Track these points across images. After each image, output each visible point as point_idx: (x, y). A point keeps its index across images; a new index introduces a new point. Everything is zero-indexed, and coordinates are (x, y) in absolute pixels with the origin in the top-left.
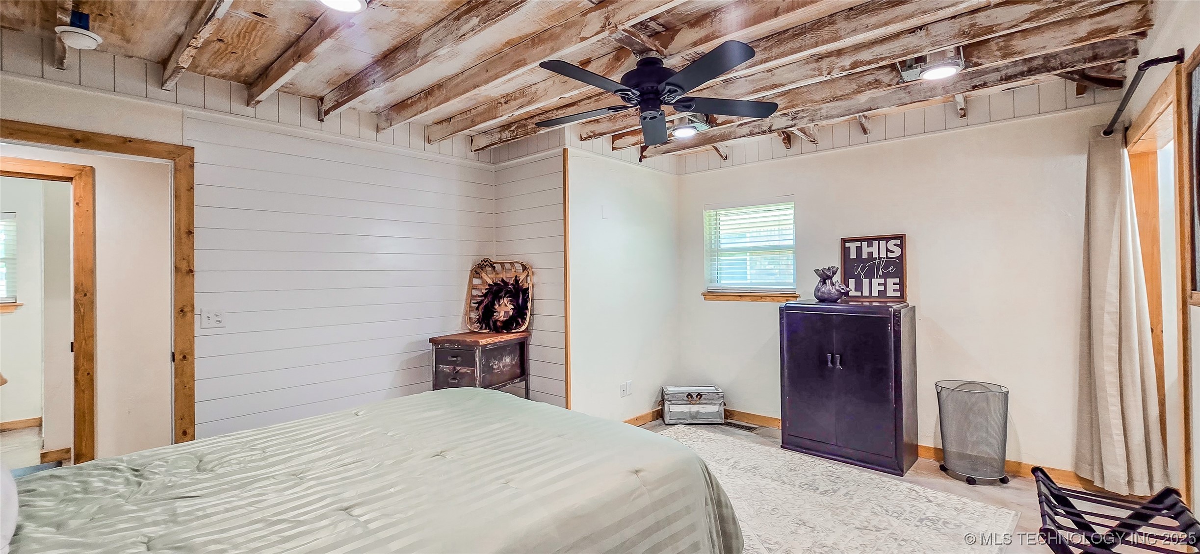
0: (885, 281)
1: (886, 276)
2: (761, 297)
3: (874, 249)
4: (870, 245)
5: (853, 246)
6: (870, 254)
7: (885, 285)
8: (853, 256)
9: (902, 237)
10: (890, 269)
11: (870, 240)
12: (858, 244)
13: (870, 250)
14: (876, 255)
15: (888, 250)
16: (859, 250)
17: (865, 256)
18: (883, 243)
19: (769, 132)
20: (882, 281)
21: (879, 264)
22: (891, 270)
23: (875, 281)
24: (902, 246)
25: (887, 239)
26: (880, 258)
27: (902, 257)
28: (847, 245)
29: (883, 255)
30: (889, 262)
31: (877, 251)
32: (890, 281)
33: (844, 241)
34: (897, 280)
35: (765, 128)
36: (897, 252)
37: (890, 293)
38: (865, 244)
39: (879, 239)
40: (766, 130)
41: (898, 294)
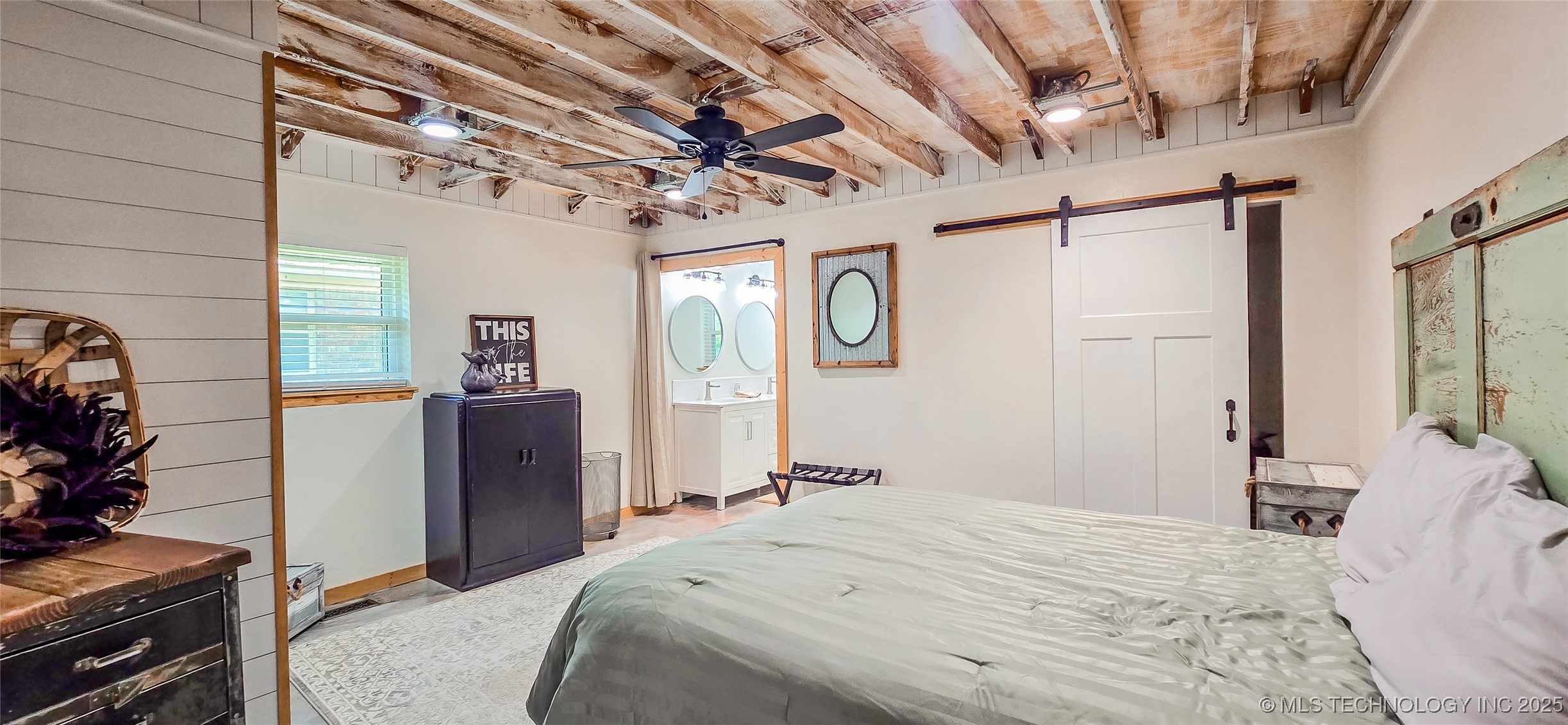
0: (517, 365)
1: (517, 360)
2: (357, 395)
3: (504, 330)
4: (501, 326)
5: (483, 325)
6: (501, 335)
7: (516, 369)
8: (484, 337)
9: (530, 319)
10: (520, 353)
11: (501, 320)
12: (489, 323)
13: (501, 331)
14: (506, 338)
15: (517, 333)
16: (490, 330)
17: (496, 338)
18: (513, 323)
19: (471, 166)
20: (513, 365)
21: (509, 347)
22: (522, 354)
23: (508, 366)
24: (530, 329)
25: (517, 320)
26: (510, 341)
27: (531, 341)
28: (478, 323)
29: (513, 338)
30: (519, 345)
31: (508, 332)
32: (521, 366)
33: (474, 318)
34: (527, 365)
35: (466, 159)
36: (526, 335)
37: (522, 379)
38: (496, 323)
39: (509, 319)
40: (467, 162)
41: (528, 379)
